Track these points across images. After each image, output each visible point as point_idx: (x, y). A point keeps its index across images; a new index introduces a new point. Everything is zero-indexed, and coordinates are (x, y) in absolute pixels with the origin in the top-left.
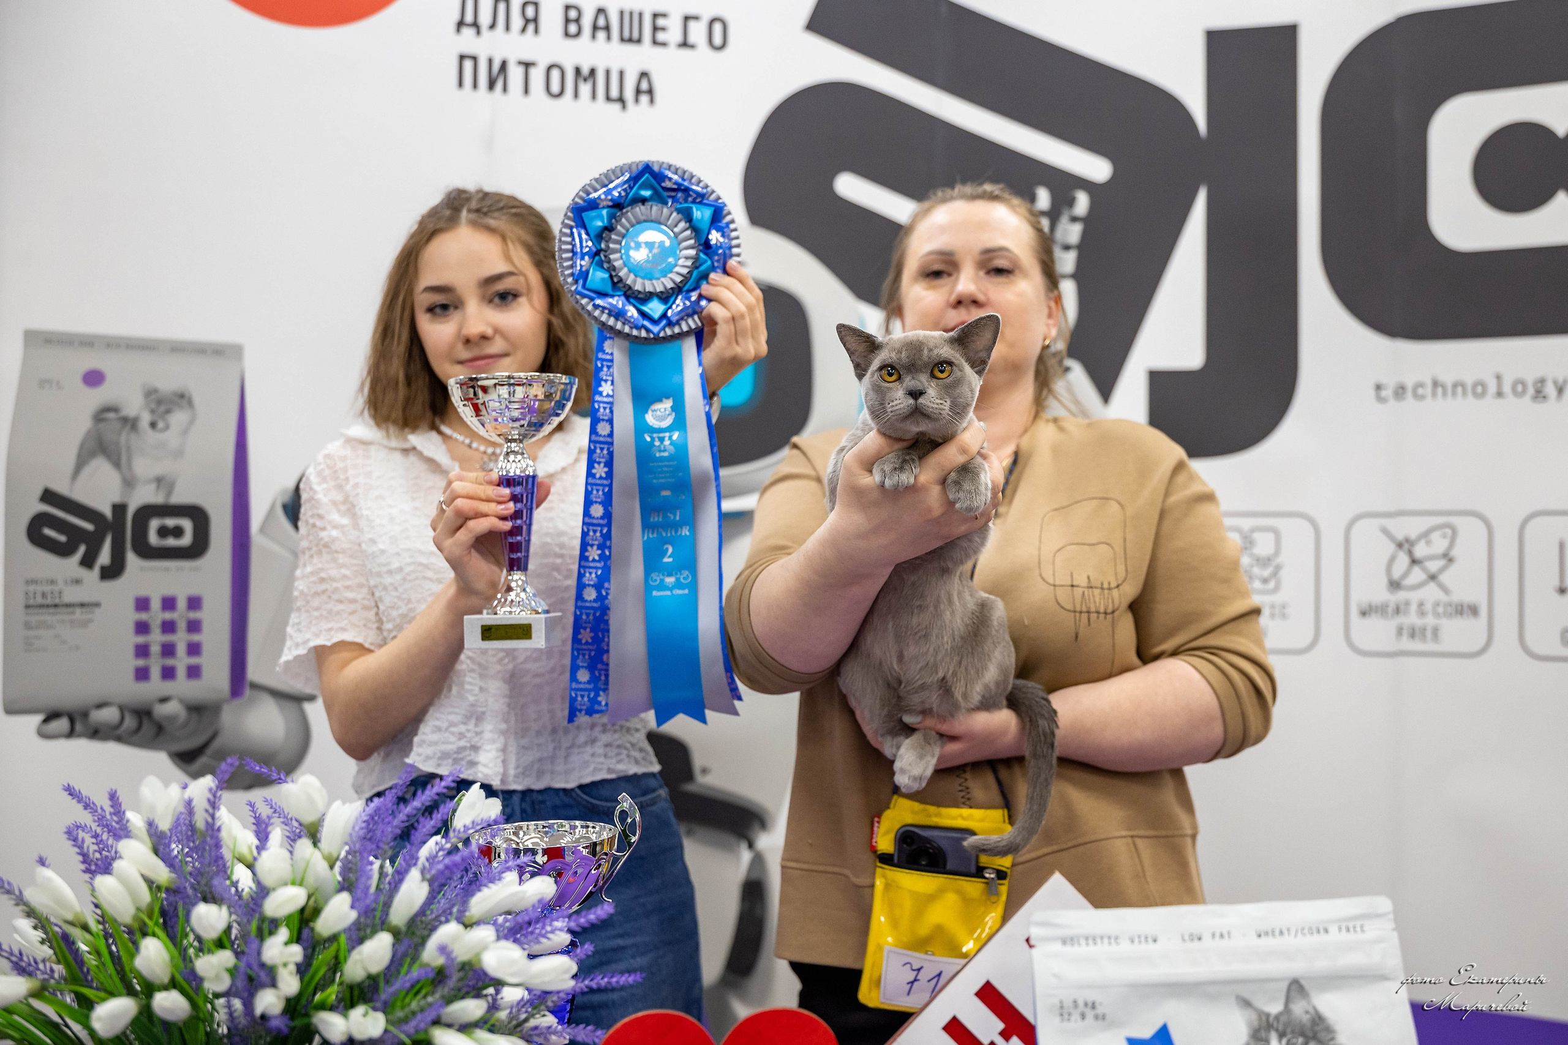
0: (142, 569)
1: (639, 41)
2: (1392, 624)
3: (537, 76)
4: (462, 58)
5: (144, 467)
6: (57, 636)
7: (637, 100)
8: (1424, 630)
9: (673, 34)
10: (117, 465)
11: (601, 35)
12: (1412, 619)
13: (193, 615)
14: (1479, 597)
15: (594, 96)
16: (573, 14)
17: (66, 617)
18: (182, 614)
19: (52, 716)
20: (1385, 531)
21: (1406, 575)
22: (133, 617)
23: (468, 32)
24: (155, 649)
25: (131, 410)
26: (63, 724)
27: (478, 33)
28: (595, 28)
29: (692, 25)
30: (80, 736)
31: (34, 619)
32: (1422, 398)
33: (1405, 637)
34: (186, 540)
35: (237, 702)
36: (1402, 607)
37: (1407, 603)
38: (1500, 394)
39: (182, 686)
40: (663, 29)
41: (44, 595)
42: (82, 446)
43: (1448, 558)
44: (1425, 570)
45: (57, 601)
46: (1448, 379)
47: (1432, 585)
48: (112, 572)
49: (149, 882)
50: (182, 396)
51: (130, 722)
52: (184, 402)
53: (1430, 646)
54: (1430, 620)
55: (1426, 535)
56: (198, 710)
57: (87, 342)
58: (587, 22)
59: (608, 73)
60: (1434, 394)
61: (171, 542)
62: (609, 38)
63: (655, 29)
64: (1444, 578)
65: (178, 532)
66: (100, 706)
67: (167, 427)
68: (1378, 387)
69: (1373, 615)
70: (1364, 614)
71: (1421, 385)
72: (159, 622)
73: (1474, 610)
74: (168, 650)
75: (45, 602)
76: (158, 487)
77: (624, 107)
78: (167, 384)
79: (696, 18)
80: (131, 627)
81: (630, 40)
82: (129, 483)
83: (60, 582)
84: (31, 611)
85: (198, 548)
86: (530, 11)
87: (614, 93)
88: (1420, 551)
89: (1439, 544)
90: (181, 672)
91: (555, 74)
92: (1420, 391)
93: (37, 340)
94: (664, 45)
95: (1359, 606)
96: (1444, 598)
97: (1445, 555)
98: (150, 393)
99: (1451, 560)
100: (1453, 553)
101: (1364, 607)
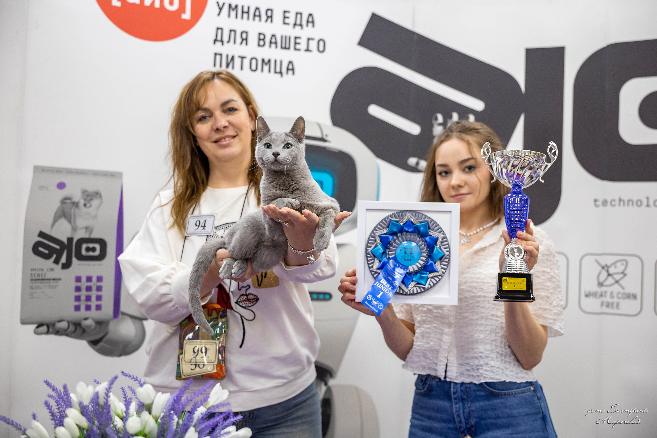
0: (79, 265)
1: (289, 48)
2: (598, 301)
3: (246, 62)
4: (216, 54)
5: (81, 222)
6: (43, 292)
7: (287, 73)
8: (612, 304)
9: (303, 46)
10: (70, 222)
11: (273, 46)
12: (608, 299)
13: (99, 284)
14: (637, 291)
15: (269, 71)
16: (262, 37)
17: (47, 284)
18: (94, 284)
19: (40, 325)
21: (606, 280)
22: (74, 284)
23: (219, 44)
24: (83, 298)
25: (76, 199)
26: (44, 329)
27: (223, 44)
28: (271, 43)
29: (311, 42)
30: (51, 333)
31: (34, 285)
32: (614, 206)
33: (604, 307)
34: (97, 253)
35: (116, 320)
36: (604, 294)
37: (606, 292)
38: (648, 206)
39: (94, 313)
40: (299, 44)
41: (38, 275)
42: (55, 214)
43: (624, 274)
44: (614, 279)
45: (43, 278)
46: (626, 198)
47: (617, 285)
48: (66, 266)
49: (80, 427)
50: (97, 193)
51: (72, 328)
52: (98, 196)
53: (615, 311)
54: (615, 300)
55: (615, 263)
56: (100, 323)
57: (59, 171)
58: (267, 40)
59: (276, 61)
60: (619, 204)
61: (91, 254)
62: (276, 47)
63: (296, 43)
64: (621, 282)
65: (94, 249)
66: (60, 321)
67: (91, 206)
68: (595, 201)
69: (591, 297)
70: (587, 296)
71: (614, 200)
72: (85, 287)
73: (635, 297)
74: (88, 298)
75: (39, 278)
76: (86, 231)
77: (282, 76)
78: (91, 189)
79: (313, 39)
80: (73, 289)
81: (285, 48)
82: (74, 229)
83: (45, 270)
84: (33, 282)
85: (102, 256)
86: (244, 36)
87: (278, 70)
88: (612, 270)
89: (620, 268)
90: (93, 307)
91: (254, 62)
92: (613, 203)
93: (39, 170)
94: (299, 50)
95: (585, 292)
96: (622, 291)
97: (622, 273)
98: (84, 192)
99: (625, 275)
100: (626, 272)
101: (587, 293)
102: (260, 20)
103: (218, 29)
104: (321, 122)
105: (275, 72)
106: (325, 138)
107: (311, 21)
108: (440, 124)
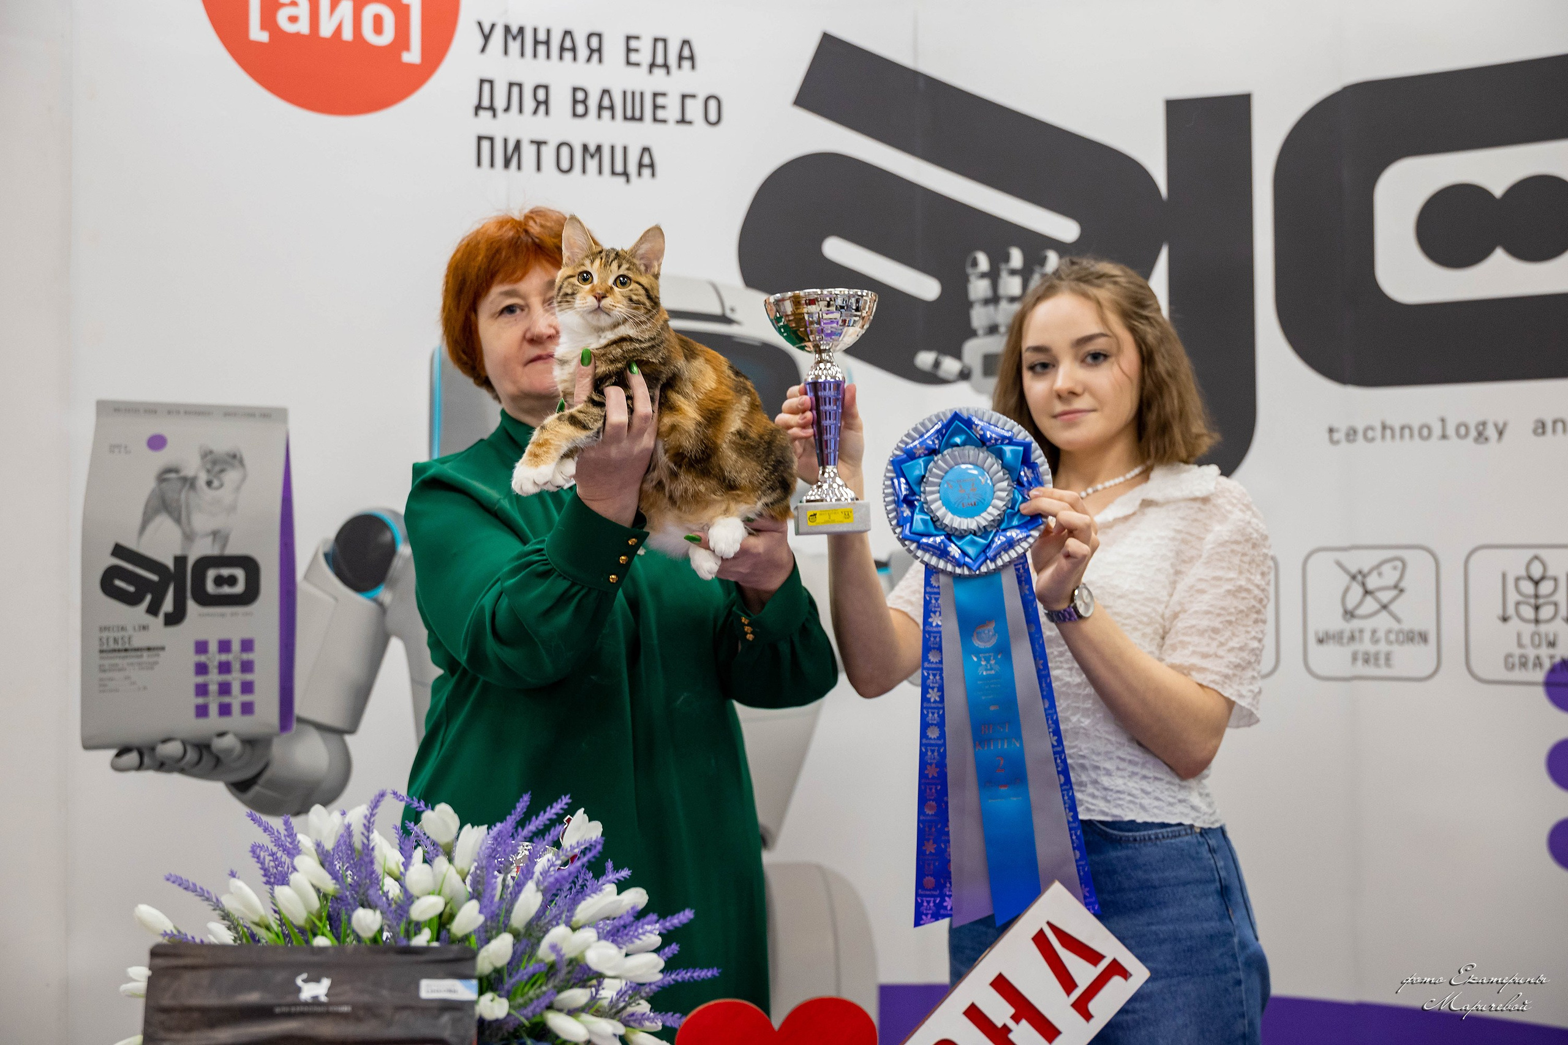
0: (201, 615)
1: (641, 119)
2: (1347, 651)
3: (548, 153)
4: (480, 139)
5: (201, 522)
6: (127, 678)
7: (640, 174)
8: (1377, 656)
9: (672, 112)
10: (178, 520)
11: (606, 114)
12: (1366, 646)
13: (246, 656)
14: (1429, 626)
15: (600, 171)
16: (580, 96)
17: (135, 661)
18: (235, 656)
19: (123, 751)
20: (1339, 564)
21: (1360, 604)
22: (194, 659)
23: (485, 115)
24: (213, 688)
25: (189, 471)
26: (133, 758)
27: (494, 116)
28: (601, 108)
29: (689, 102)
30: (148, 768)
31: (107, 663)
32: (1373, 439)
33: (1360, 663)
35: (285, 735)
36: (1357, 635)
37: (1361, 631)
38: (1444, 437)
39: (237, 722)
40: (663, 107)
41: (116, 641)
42: (148, 505)
43: (1399, 589)
44: (1377, 600)
45: (127, 646)
46: (1396, 423)
47: (1384, 614)
48: (175, 618)
50: (234, 456)
51: (192, 755)
52: (236, 463)
53: (1383, 671)
54: (1383, 647)
55: (1377, 567)
56: (251, 743)
57: (151, 410)
58: (593, 102)
59: (612, 149)
60: (1383, 437)
61: (226, 590)
62: (613, 117)
63: (656, 107)
64: (1393, 607)
65: (232, 581)
66: (165, 741)
67: (222, 485)
68: (1331, 431)
69: (1330, 642)
70: (1321, 641)
71: (1371, 428)
72: (216, 663)
73: (1424, 638)
74: (225, 689)
75: (117, 647)
76: (214, 540)
77: (628, 180)
78: (221, 446)
79: (693, 96)
80: (192, 669)
81: (633, 118)
82: (189, 537)
83: (129, 628)
84: (104, 655)
85: (250, 595)
86: (541, 94)
87: (619, 168)
88: (1372, 582)
89: (1390, 575)
90: (236, 709)
91: (565, 151)
92: (1370, 434)
93: (108, 409)
94: (664, 121)
95: (1316, 633)
96: (1395, 626)
97: (1396, 587)
98: (207, 454)
99: (1402, 591)
100: (1402, 585)
101: (1321, 635)
102: (575, 59)
103: (482, 81)
104: (719, 280)
105: (613, 173)
106: (729, 314)
107: (688, 55)
108: (983, 275)
